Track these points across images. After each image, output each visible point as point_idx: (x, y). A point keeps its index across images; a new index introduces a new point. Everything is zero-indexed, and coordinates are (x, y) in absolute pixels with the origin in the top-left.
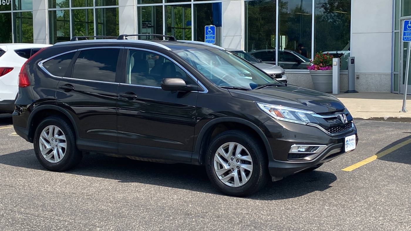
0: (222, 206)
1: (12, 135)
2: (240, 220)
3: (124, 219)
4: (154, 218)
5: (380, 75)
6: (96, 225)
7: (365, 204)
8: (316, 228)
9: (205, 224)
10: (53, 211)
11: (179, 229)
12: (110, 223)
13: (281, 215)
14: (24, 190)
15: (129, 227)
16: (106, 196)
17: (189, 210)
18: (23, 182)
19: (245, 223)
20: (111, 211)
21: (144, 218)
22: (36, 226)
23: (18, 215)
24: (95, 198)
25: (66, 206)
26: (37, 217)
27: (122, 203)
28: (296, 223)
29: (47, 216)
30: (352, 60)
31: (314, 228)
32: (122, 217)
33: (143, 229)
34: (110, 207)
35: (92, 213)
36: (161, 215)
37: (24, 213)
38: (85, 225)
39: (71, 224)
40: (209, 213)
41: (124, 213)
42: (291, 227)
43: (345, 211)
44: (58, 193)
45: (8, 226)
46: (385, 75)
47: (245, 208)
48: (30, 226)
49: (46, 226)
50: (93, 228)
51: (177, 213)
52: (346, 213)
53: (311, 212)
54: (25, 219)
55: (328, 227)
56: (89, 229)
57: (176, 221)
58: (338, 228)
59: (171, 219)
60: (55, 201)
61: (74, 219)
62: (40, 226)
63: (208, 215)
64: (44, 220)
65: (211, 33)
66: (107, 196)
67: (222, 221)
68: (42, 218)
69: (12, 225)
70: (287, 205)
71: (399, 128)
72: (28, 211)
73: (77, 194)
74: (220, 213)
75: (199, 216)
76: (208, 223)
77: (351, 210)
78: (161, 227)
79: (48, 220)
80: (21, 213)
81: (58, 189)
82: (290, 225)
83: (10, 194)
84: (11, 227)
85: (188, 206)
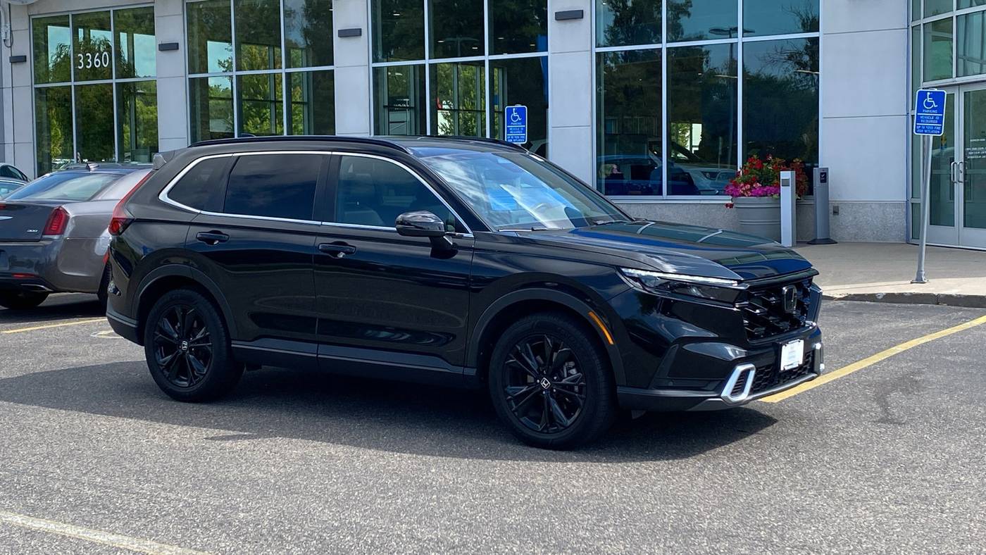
0: (497, 471)
1: (100, 337)
2: (526, 496)
3: (296, 495)
4: (356, 494)
5: (882, 205)
6: (240, 507)
7: (788, 466)
8: (674, 511)
9: (454, 505)
10: (158, 482)
11: (402, 515)
12: (266, 504)
13: (610, 488)
14: (107, 442)
15: (304, 512)
16: (268, 452)
17: (429, 478)
18: (107, 427)
19: (535, 502)
20: (272, 481)
21: (337, 494)
22: (119, 509)
23: (89, 490)
24: (244, 458)
25: (184, 472)
26: (125, 492)
27: (297, 466)
28: (638, 502)
29: (144, 491)
30: (822, 174)
31: (670, 511)
32: (292, 493)
33: (331, 514)
34: (271, 475)
35: (234, 486)
36: (370, 489)
37: (101, 486)
38: (217, 509)
39: (190, 505)
40: (468, 483)
41: (298, 486)
42: (625, 509)
43: (744, 479)
44: (174, 449)
45: (65, 510)
46: (895, 205)
47: (541, 475)
48: (108, 511)
49: (141, 509)
50: (231, 513)
51: (404, 484)
52: (745, 482)
53: (675, 481)
54: (100, 497)
55: (700, 510)
56: (223, 515)
57: (398, 499)
58: (719, 511)
59: (390, 496)
60: (166, 463)
61: (197, 497)
62: (128, 509)
63: (466, 487)
64: (137, 499)
65: (519, 121)
66: (271, 452)
67: (489, 500)
68: (134, 496)
69: (74, 507)
70: (629, 468)
71: (902, 317)
72: (109, 483)
73: (210, 450)
74: (490, 484)
75: (446, 490)
76: (462, 502)
77: (756, 476)
78: (365, 511)
79: (145, 498)
80: (95, 486)
81: (174, 441)
82: (625, 505)
83: (79, 450)
84: (71, 511)
85: (428, 470)
